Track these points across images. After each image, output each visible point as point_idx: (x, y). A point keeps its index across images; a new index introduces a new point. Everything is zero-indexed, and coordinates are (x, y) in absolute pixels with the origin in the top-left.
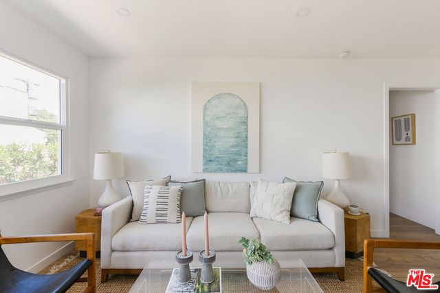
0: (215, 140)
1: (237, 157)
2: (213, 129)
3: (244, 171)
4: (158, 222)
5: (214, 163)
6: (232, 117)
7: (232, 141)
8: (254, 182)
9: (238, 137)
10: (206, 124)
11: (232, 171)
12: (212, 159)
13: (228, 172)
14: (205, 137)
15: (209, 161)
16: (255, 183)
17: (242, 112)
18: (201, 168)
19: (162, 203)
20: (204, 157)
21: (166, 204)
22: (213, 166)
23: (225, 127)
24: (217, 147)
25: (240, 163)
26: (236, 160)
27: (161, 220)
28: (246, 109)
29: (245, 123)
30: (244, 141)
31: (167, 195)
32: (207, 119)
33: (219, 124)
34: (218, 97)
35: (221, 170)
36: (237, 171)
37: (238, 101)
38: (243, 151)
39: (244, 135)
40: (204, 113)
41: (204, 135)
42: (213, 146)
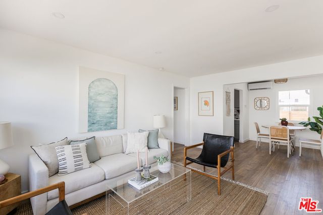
0: (96, 109)
1: (111, 120)
2: (95, 102)
3: (115, 128)
4: (76, 170)
5: (96, 125)
6: (108, 95)
7: (108, 110)
8: (124, 134)
9: (112, 107)
10: (90, 98)
11: (108, 129)
12: (95, 122)
13: (105, 130)
14: (90, 107)
15: (93, 123)
16: (126, 135)
17: (114, 92)
18: (86, 129)
19: (77, 156)
20: (89, 121)
21: (80, 156)
22: (95, 126)
23: (104, 100)
24: (98, 114)
25: (113, 123)
26: (111, 122)
27: (78, 168)
28: (117, 90)
29: (116, 99)
30: (115, 109)
31: (79, 150)
32: (91, 94)
33: (99, 98)
34: (99, 80)
35: (101, 129)
36: (111, 129)
37: (112, 84)
38: (115, 116)
39: (115, 106)
40: (89, 90)
41: (89, 105)
42: (96, 113)
